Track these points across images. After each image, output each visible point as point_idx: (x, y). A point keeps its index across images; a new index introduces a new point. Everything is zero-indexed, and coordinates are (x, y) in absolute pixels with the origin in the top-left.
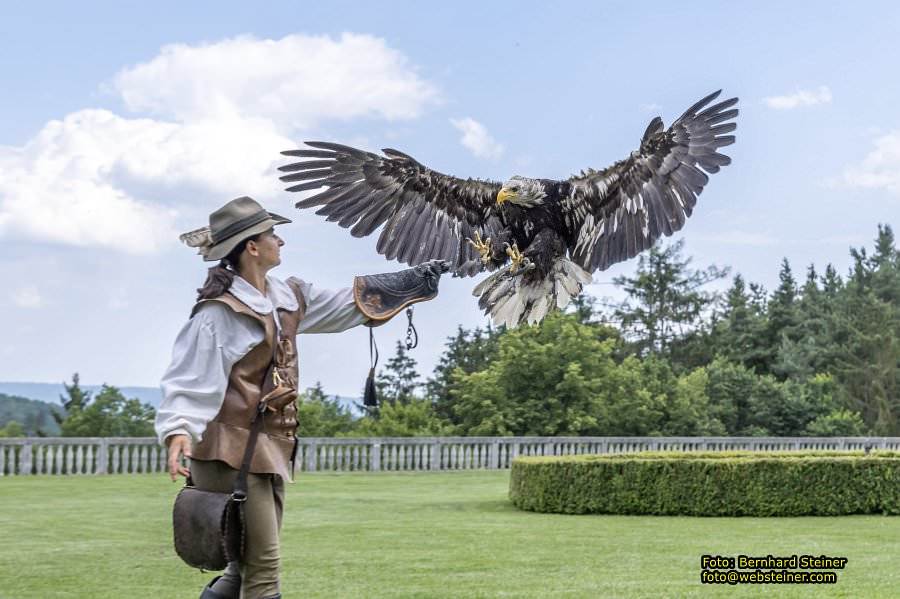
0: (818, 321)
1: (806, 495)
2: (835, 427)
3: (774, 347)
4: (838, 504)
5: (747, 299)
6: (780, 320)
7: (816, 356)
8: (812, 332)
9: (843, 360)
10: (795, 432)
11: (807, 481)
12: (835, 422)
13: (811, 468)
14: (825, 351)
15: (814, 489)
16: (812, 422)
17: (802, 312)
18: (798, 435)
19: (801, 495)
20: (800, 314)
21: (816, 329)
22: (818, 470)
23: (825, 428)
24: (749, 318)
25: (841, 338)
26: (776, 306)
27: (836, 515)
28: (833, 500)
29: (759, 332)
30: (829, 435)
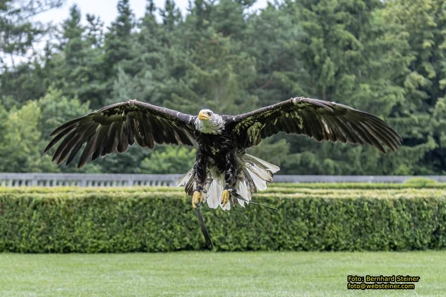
0: (155, 55)
1: (136, 231)
2: (169, 164)
3: (110, 81)
4: (167, 240)
5: (83, 30)
6: (117, 53)
7: (153, 91)
8: (150, 67)
9: (180, 95)
10: (129, 169)
11: (136, 216)
12: (170, 160)
13: (141, 203)
14: (162, 86)
15: (143, 225)
16: (147, 159)
17: (139, 45)
18: (132, 172)
19: (131, 231)
20: (137, 47)
21: (153, 63)
22: (148, 206)
23: (159, 165)
24: (85, 51)
25: (178, 72)
26: (113, 38)
27: (166, 251)
28: (162, 236)
29: (95, 66)
30: (163, 172)
